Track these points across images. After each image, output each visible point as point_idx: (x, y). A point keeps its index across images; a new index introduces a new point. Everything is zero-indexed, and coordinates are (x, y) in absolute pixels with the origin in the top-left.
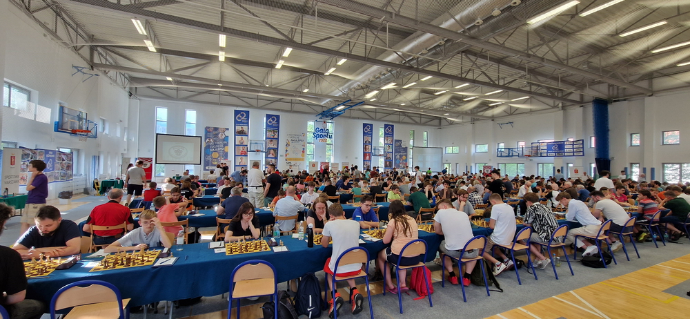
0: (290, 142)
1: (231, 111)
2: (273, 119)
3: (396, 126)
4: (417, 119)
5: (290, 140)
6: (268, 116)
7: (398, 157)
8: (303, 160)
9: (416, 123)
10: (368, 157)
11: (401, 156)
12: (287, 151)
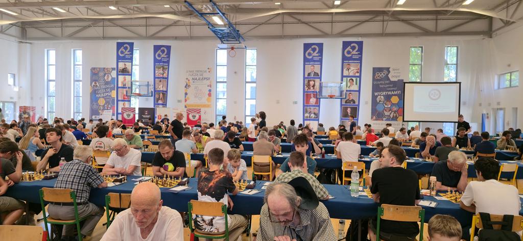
0: (191, 81)
1: (113, 45)
2: (163, 51)
4: (429, 25)
5: (190, 78)
6: (157, 48)
7: (381, 98)
8: (208, 106)
9: (426, 33)
10: (313, 101)
11: (388, 98)
12: (186, 94)
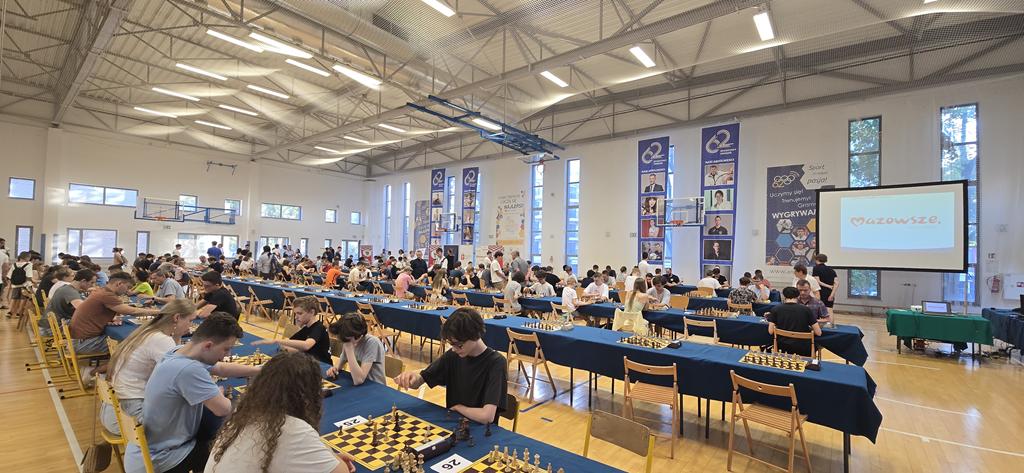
0: (503, 210)
2: (471, 175)
3: (745, 125)
5: (502, 206)
7: (785, 222)
8: (520, 242)
10: (653, 231)
12: (498, 227)
